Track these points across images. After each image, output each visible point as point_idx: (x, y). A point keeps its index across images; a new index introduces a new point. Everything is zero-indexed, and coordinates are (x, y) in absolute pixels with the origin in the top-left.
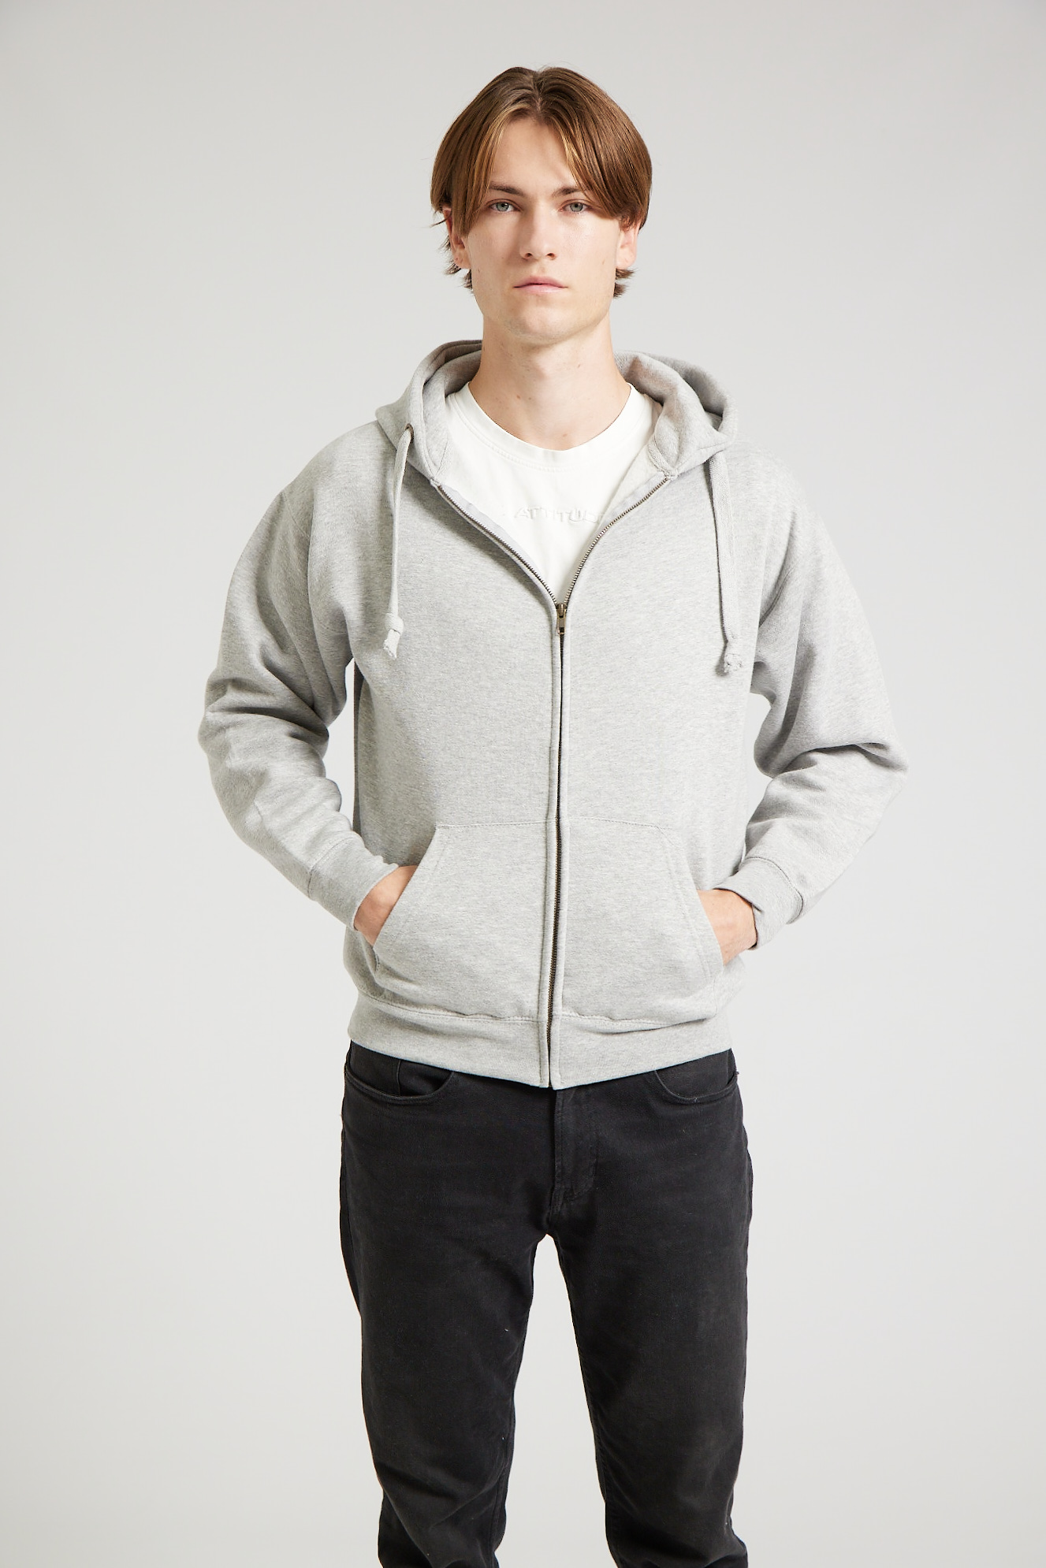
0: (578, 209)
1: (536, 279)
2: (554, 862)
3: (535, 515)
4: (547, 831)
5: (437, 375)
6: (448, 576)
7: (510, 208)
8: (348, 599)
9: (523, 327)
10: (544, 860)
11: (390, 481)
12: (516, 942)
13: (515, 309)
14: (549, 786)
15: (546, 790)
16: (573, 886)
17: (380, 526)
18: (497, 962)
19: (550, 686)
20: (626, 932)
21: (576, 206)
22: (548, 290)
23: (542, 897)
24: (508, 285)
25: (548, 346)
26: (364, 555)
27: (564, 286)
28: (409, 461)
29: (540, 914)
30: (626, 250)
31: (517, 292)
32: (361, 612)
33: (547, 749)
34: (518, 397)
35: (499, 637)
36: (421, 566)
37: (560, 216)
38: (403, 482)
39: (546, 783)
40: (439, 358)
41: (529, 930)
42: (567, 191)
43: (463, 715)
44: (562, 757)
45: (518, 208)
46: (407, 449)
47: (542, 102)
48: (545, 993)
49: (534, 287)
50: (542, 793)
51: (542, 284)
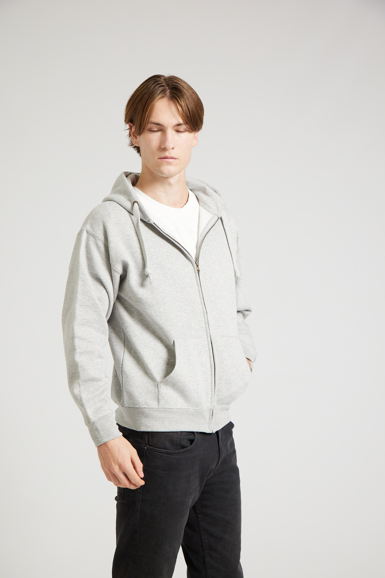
1: (167, 156)
2: (212, 351)
4: (208, 341)
10: (208, 351)
14: (205, 325)
19: (198, 291)
22: (171, 160)
25: (171, 177)
27: (176, 158)
29: (210, 370)
30: (195, 140)
31: (159, 160)
33: (202, 312)
37: (176, 133)
45: (161, 131)
47: (170, 92)
48: (213, 399)
49: (166, 159)
50: (203, 328)
51: (169, 158)
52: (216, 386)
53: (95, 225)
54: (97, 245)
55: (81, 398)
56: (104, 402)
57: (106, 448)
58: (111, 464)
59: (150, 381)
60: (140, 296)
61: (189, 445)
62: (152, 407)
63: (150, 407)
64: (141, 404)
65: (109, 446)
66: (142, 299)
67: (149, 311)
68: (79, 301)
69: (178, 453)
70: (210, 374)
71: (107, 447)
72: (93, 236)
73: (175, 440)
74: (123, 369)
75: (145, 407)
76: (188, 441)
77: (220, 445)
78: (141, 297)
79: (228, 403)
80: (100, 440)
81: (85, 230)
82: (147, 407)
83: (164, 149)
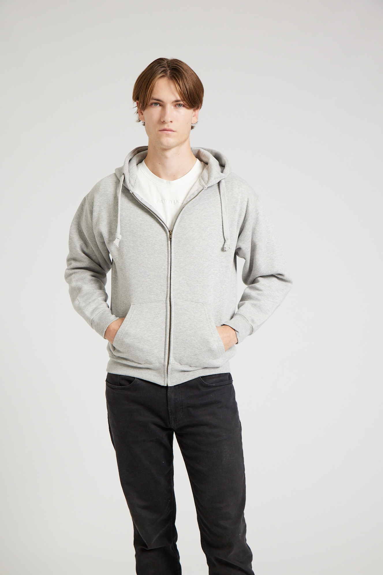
0: (180, 106)
1: (165, 129)
2: (169, 313)
3: (163, 202)
4: (166, 303)
5: (134, 157)
6: (135, 221)
7: (158, 105)
8: (104, 229)
9: (161, 143)
10: (166, 313)
11: (118, 191)
12: (157, 340)
13: (159, 137)
14: (167, 289)
15: (166, 290)
16: (175, 321)
17: (114, 206)
18: (151, 346)
19: (167, 257)
20: (193, 337)
21: (179, 105)
22: (170, 132)
23: (165, 325)
24: (157, 130)
25: (169, 149)
26: (109, 215)
27: (174, 130)
28: (124, 184)
29: (165, 330)
30: (194, 118)
31: (160, 132)
32: (108, 234)
33: (166, 277)
34: (159, 164)
35: (151, 241)
36: (127, 218)
37: (174, 108)
38: (122, 191)
39: (166, 288)
40: (135, 152)
41: (161, 335)
42: (177, 101)
43: (140, 267)
44: (171, 279)
45: (160, 105)
46: (123, 181)
47: (170, 72)
49: (165, 132)
51: (168, 130)
61: (128, 384)
70: (165, 333)
83: (164, 122)
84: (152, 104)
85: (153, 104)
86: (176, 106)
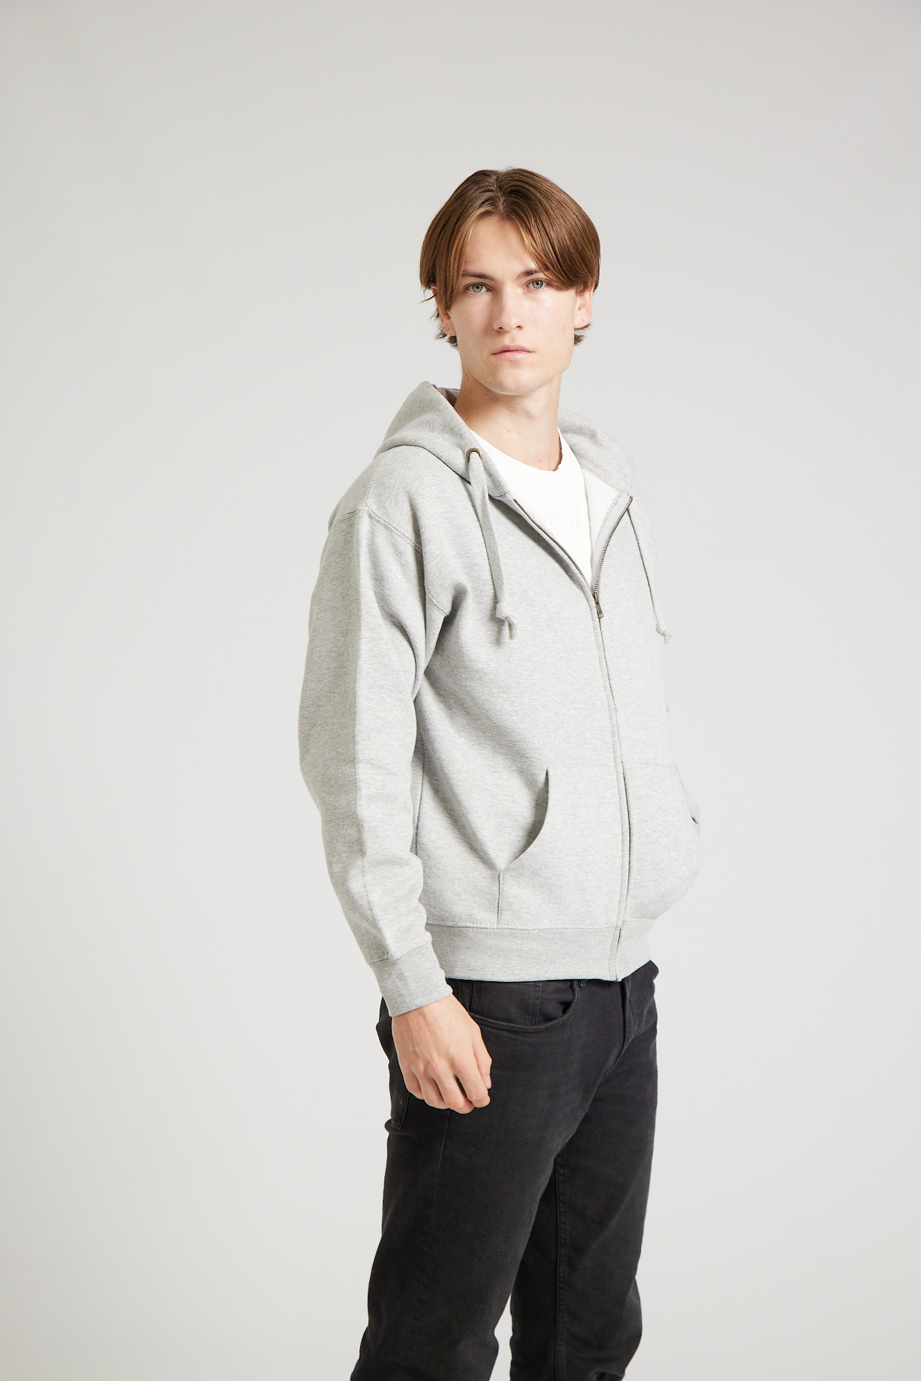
0: (538, 286)
1: (505, 347)
2: (625, 797)
4: (616, 773)
7: (484, 289)
9: (501, 386)
10: (617, 796)
13: (494, 371)
19: (598, 659)
21: (537, 284)
22: (519, 355)
24: (486, 352)
25: (521, 397)
27: (530, 349)
29: (619, 840)
30: (582, 311)
31: (493, 357)
33: (607, 707)
37: (524, 293)
39: (610, 735)
42: (529, 273)
45: (489, 289)
47: (506, 203)
48: (623, 904)
49: (507, 354)
50: (608, 743)
51: (513, 351)
52: (632, 875)
53: (389, 501)
54: (395, 547)
55: (369, 902)
56: (416, 913)
57: (421, 1020)
58: (432, 1057)
59: (481, 867)
60: (480, 666)
61: (560, 1014)
62: (483, 926)
63: (479, 926)
64: (457, 919)
65: (429, 1017)
66: (486, 674)
67: (499, 700)
68: (365, 675)
69: (534, 1032)
70: (620, 847)
71: (424, 1017)
72: (385, 526)
73: (530, 1001)
74: (419, 839)
75: (468, 925)
76: (559, 1006)
77: (627, 1013)
78: (484, 667)
79: (653, 917)
80: (407, 1000)
81: (365, 512)
82: (472, 925)
83: (501, 331)
84: (467, 288)
85: (471, 288)
86: (527, 286)
